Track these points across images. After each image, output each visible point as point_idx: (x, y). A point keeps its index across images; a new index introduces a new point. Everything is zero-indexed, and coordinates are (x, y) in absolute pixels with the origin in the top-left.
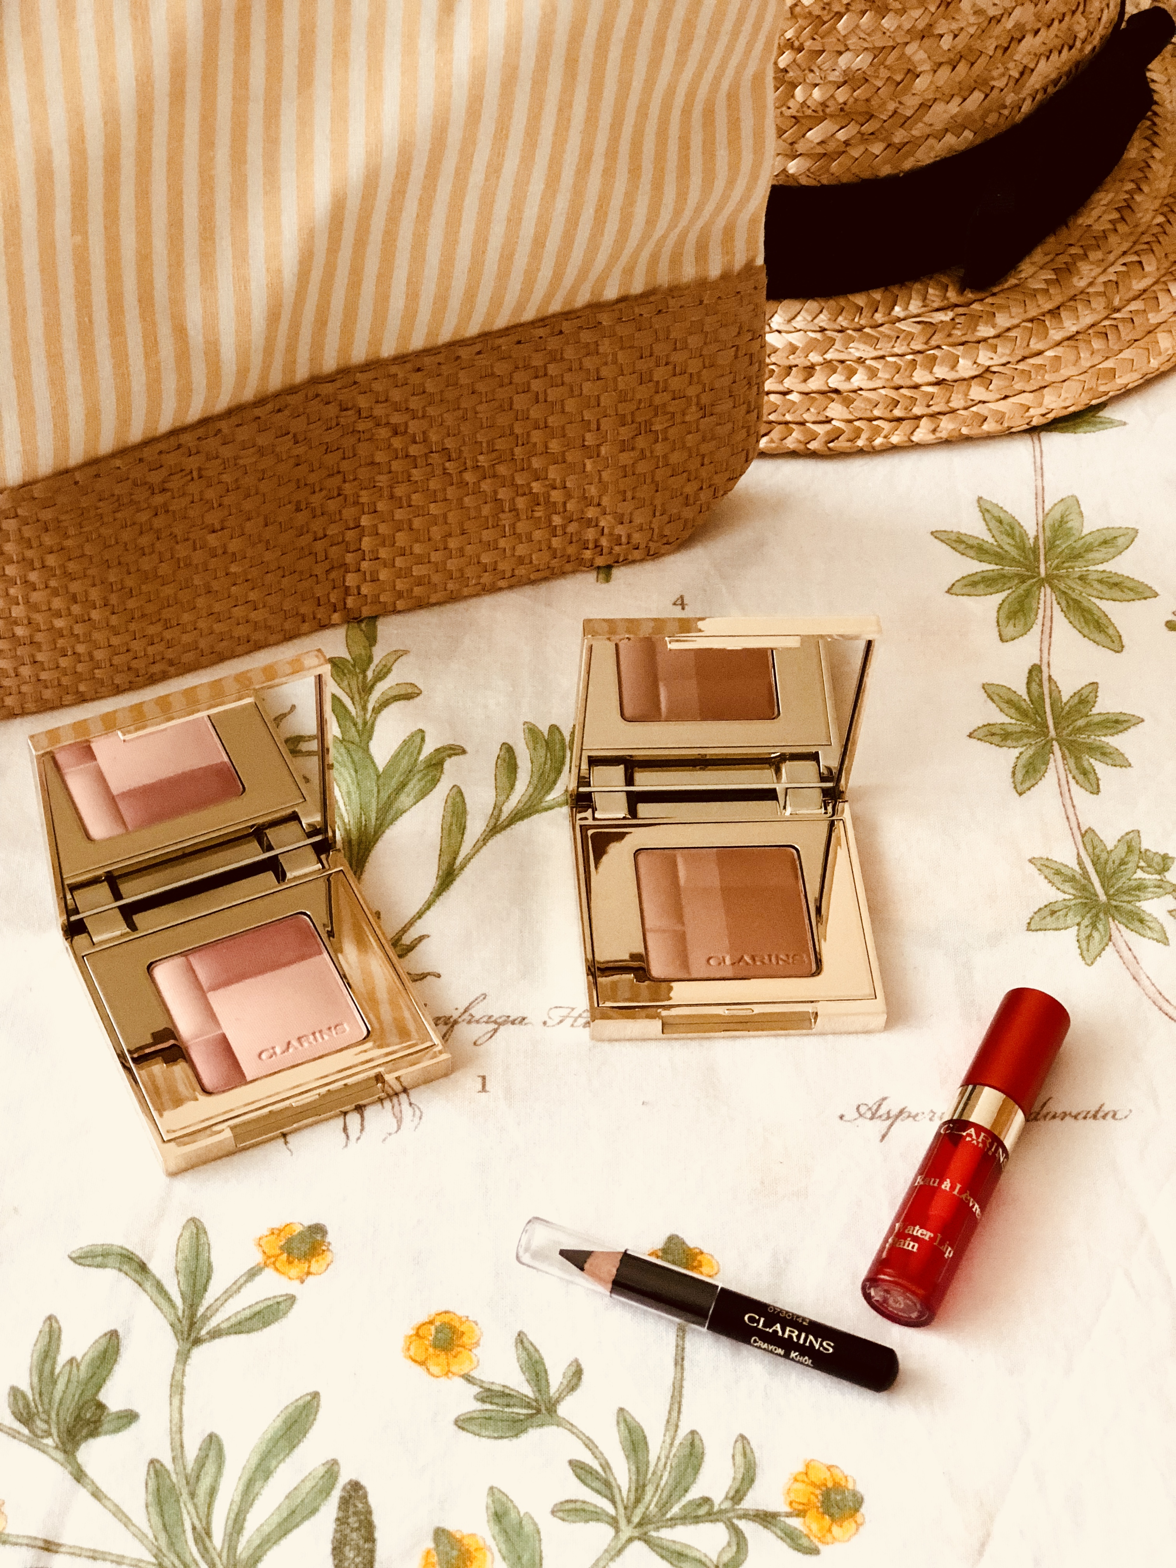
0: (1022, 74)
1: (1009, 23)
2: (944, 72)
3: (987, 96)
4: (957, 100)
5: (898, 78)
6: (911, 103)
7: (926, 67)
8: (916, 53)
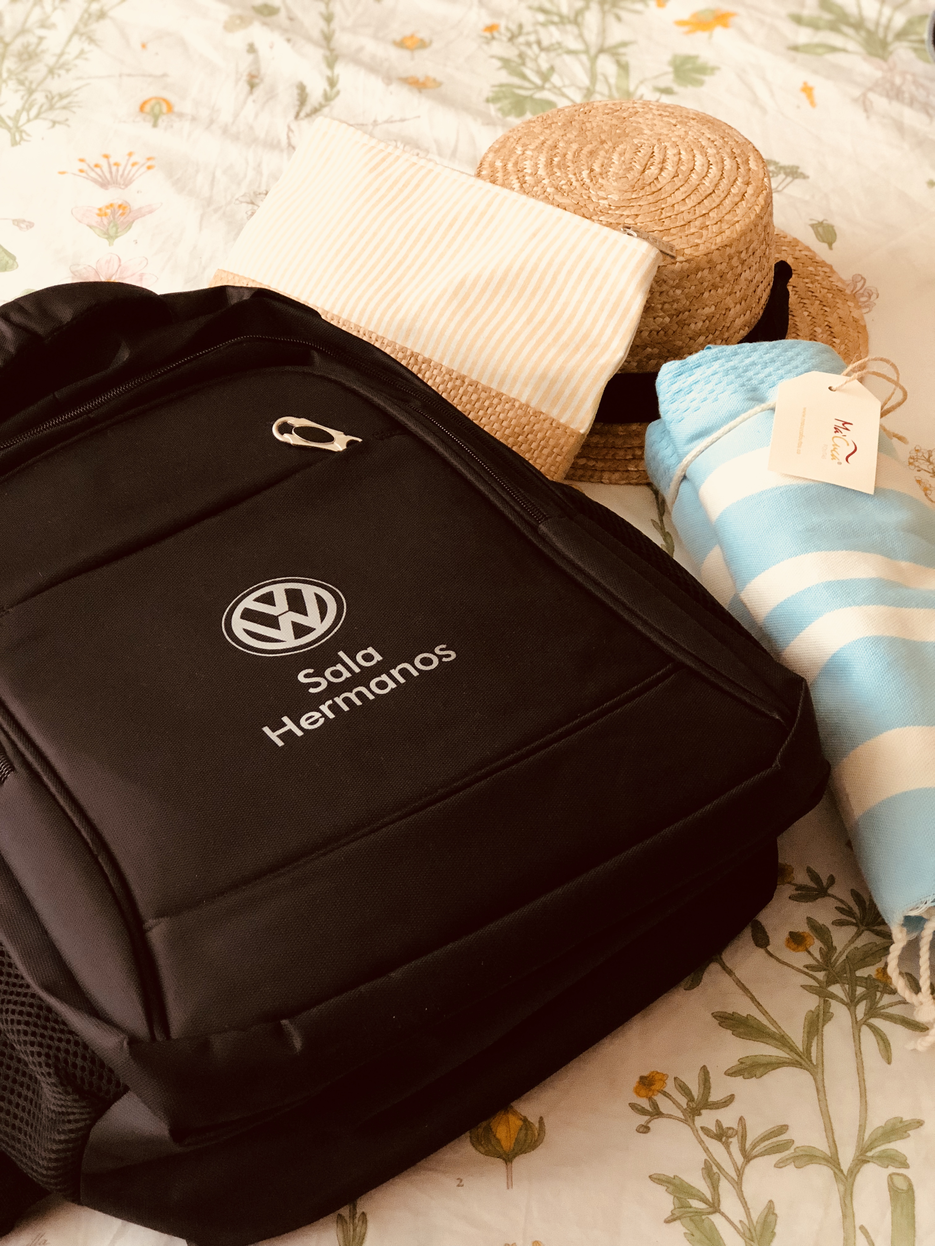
0: (759, 300)
1: (755, 281)
2: (738, 306)
3: (751, 311)
4: (742, 316)
5: (724, 313)
6: (728, 321)
7: (733, 305)
8: (729, 301)
